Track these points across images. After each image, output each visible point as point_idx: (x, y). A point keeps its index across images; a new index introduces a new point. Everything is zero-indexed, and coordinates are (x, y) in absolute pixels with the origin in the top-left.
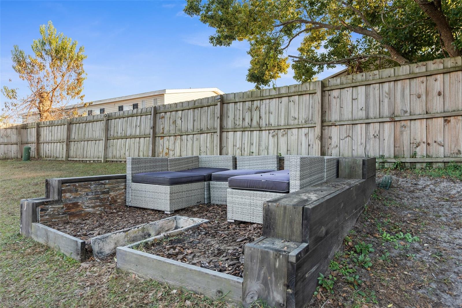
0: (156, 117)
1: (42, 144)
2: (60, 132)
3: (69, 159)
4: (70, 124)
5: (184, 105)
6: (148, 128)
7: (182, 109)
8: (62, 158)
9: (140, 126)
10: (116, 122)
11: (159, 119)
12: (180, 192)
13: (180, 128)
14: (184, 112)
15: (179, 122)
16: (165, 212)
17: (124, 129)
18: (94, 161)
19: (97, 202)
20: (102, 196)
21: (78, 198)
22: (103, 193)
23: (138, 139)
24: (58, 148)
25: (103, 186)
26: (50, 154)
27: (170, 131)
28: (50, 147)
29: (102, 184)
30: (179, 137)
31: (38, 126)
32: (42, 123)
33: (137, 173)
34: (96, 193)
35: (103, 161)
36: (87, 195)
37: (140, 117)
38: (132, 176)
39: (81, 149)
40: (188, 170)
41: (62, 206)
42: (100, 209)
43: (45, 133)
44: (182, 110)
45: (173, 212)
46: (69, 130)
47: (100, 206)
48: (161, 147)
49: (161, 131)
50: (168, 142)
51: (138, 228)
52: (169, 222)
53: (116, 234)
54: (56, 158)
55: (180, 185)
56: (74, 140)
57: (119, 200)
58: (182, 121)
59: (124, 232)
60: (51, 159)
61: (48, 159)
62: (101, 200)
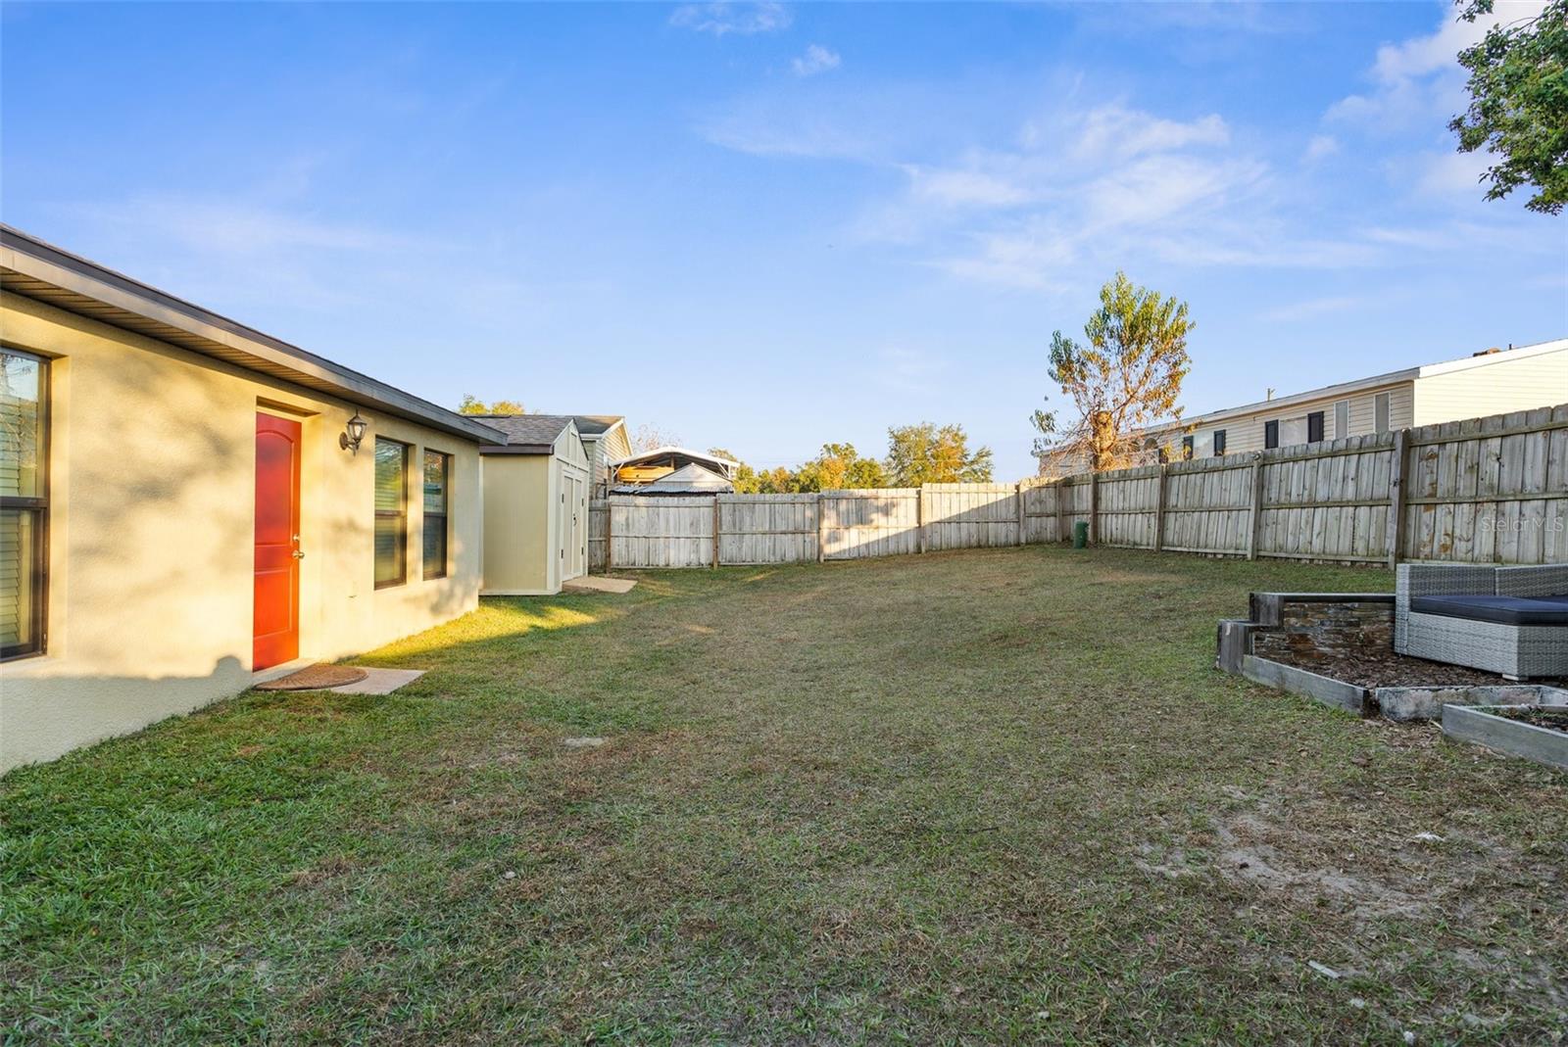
0: (1408, 457)
1: (1104, 516)
2: (1146, 493)
3: (1165, 548)
4: (1167, 476)
5: (1509, 421)
6: (1384, 482)
7: (1503, 433)
8: (1148, 545)
9: (1356, 479)
10: (1284, 470)
11: (1421, 460)
12: (1543, 641)
13: (1496, 481)
14: (1508, 441)
15: (1490, 467)
16: (1504, 676)
17: (1307, 486)
18: (1225, 555)
19: (1339, 639)
20: (1346, 630)
21: (1308, 628)
22: (1350, 624)
23: (1351, 509)
24: (1139, 524)
25: (1349, 612)
26: (1119, 537)
27: (1456, 490)
28: (1120, 522)
29: (1347, 608)
30: (1494, 506)
31: (1097, 481)
32: (1104, 475)
33: (1421, 595)
34: (1339, 623)
35: (1249, 556)
36: (1322, 624)
37: (1357, 456)
38: (1412, 600)
39: (1192, 528)
40: (1554, 597)
41: (1284, 637)
42: (1343, 651)
43: (1111, 495)
44: (1503, 437)
45: (1527, 679)
46: (1164, 489)
47: (1344, 646)
48: (1425, 531)
49: (1427, 490)
50: (1450, 518)
51: (1457, 689)
52: (1524, 693)
53: (1417, 690)
54: (1135, 543)
55: (1545, 628)
56: (1176, 509)
57: (1378, 641)
58: (1501, 465)
59: (1430, 690)
60: (1122, 546)
61: (1116, 546)
62: (1346, 636)
